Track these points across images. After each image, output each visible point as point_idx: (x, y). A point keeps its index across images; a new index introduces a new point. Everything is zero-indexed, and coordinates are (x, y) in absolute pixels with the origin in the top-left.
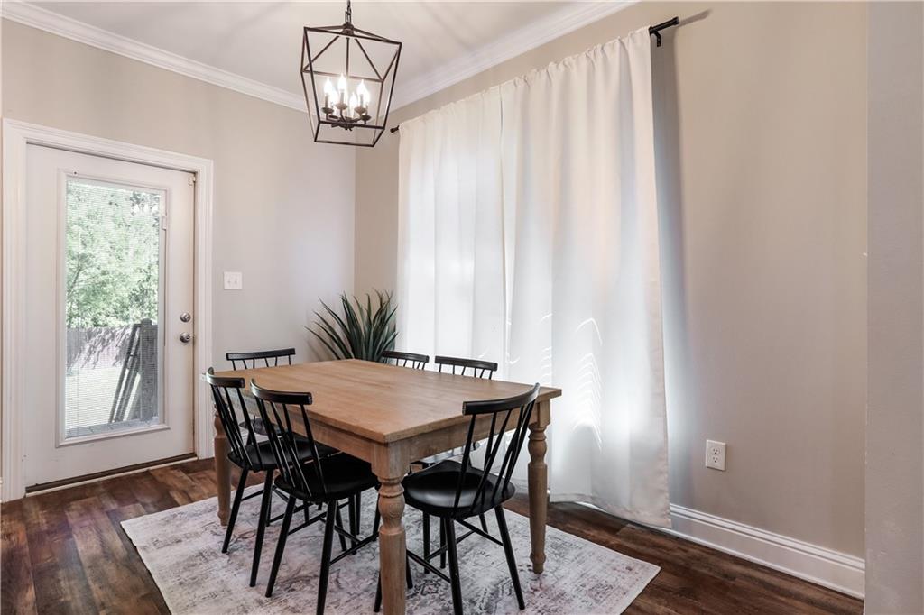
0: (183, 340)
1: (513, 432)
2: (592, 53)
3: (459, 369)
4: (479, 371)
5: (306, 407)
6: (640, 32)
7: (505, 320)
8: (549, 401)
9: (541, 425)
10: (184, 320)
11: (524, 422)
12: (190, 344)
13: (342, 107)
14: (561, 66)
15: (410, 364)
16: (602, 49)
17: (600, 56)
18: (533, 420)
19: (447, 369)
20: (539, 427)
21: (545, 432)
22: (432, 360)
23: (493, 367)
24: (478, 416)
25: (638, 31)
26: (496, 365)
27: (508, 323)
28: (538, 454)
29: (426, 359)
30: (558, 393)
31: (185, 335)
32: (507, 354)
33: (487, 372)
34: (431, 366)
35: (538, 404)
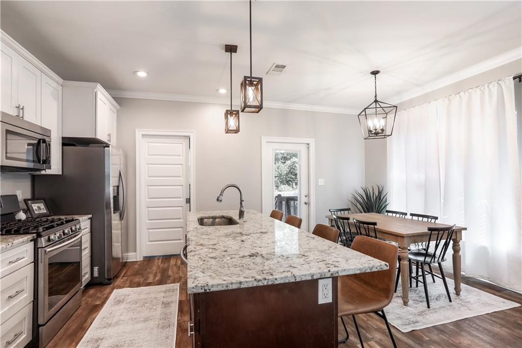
0: (306, 203)
1: (445, 240)
2: (483, 88)
3: (420, 219)
4: (430, 220)
5: (375, 226)
6: (508, 79)
7: (440, 199)
8: (461, 232)
9: (458, 240)
10: (306, 196)
11: (450, 236)
12: (308, 205)
13: (376, 130)
14: (467, 93)
15: (398, 215)
16: (488, 86)
17: (487, 90)
18: (454, 237)
19: (415, 218)
20: (456, 240)
21: (460, 243)
22: (409, 214)
23: (436, 218)
24: (433, 232)
25: (507, 78)
26: (437, 217)
27: (442, 201)
28: (456, 250)
29: (406, 214)
30: (465, 229)
31: (306, 202)
32: (442, 214)
33: (433, 221)
34: (409, 217)
35: (456, 232)
